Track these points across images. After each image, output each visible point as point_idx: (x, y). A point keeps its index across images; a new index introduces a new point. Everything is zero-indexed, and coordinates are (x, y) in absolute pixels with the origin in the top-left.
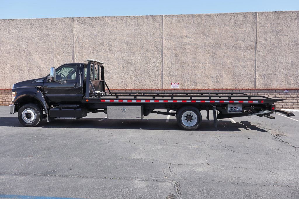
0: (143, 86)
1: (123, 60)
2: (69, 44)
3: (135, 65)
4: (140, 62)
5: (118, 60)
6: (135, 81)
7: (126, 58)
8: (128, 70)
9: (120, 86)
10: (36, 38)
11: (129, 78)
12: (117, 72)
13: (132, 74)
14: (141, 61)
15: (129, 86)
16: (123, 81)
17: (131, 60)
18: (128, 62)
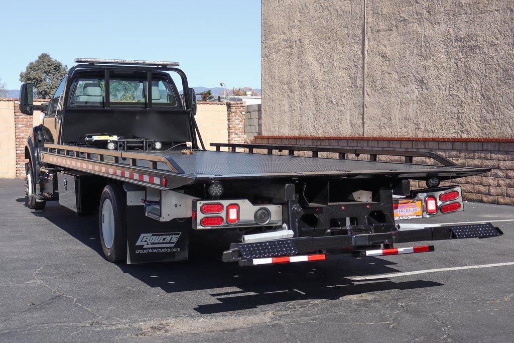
0: (504, 128)
1: (458, 39)
2: (357, 11)
3: (484, 53)
4: (496, 42)
5: (445, 43)
6: (484, 111)
7: (462, 34)
8: (468, 72)
9: (448, 130)
10: (311, 7)
11: (470, 101)
12: (443, 82)
13: (475, 86)
14: (499, 36)
15: (468, 128)
16: (455, 110)
17: (474, 38)
18: (469, 47)
